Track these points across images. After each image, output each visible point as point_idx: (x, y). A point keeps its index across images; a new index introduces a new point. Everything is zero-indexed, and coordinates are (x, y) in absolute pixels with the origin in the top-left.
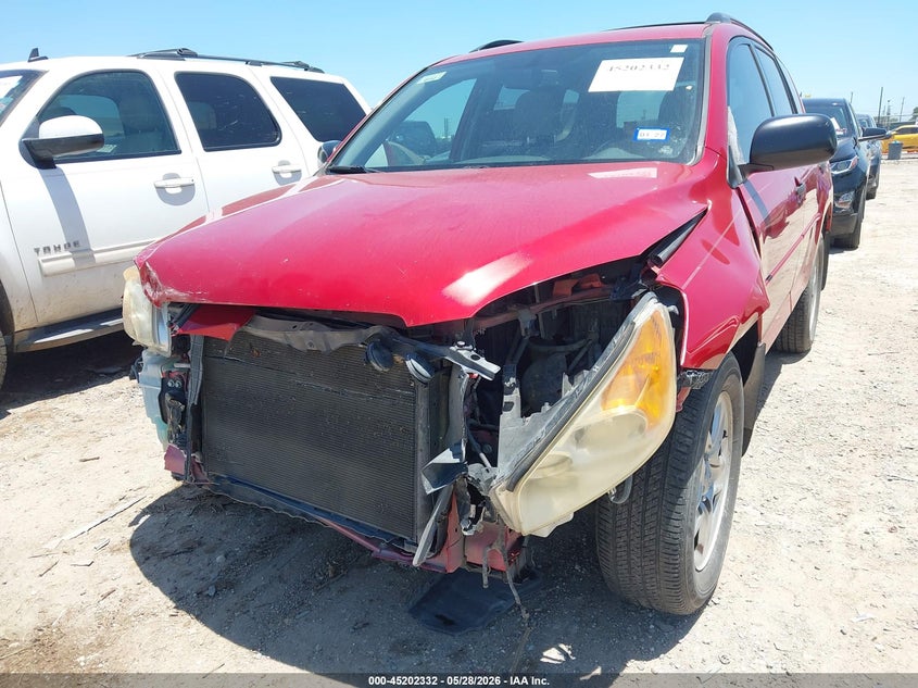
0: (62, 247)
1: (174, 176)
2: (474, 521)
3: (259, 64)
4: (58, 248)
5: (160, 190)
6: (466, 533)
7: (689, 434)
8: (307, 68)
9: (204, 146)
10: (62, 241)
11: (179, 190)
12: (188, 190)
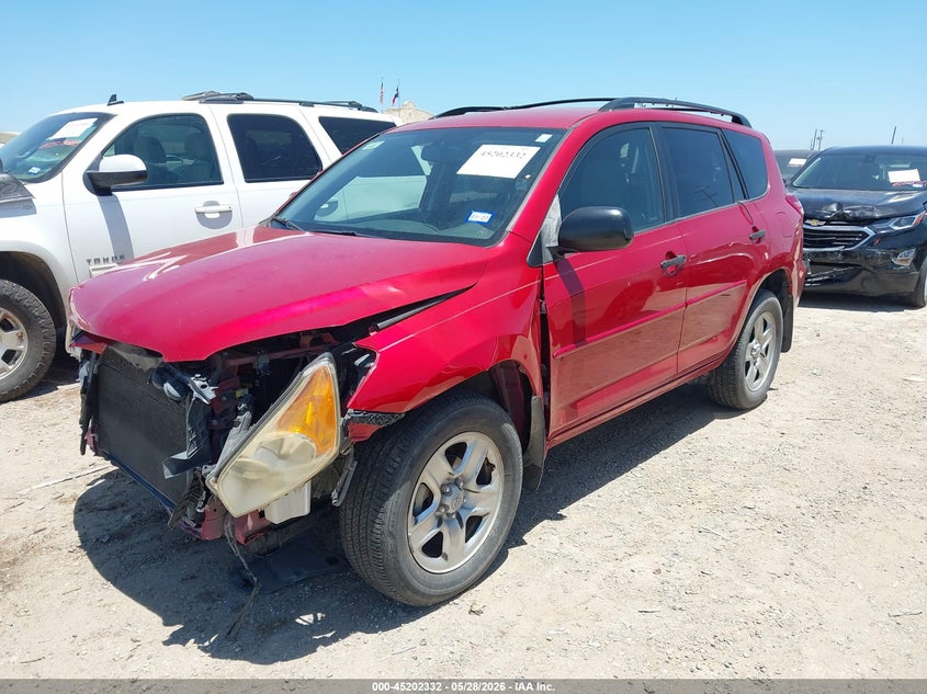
0: (110, 259)
1: (214, 203)
2: (205, 502)
3: (311, 104)
4: (106, 260)
5: (200, 215)
6: (199, 510)
7: (398, 460)
8: (360, 107)
9: (245, 178)
10: (111, 254)
11: (218, 215)
12: (226, 216)
